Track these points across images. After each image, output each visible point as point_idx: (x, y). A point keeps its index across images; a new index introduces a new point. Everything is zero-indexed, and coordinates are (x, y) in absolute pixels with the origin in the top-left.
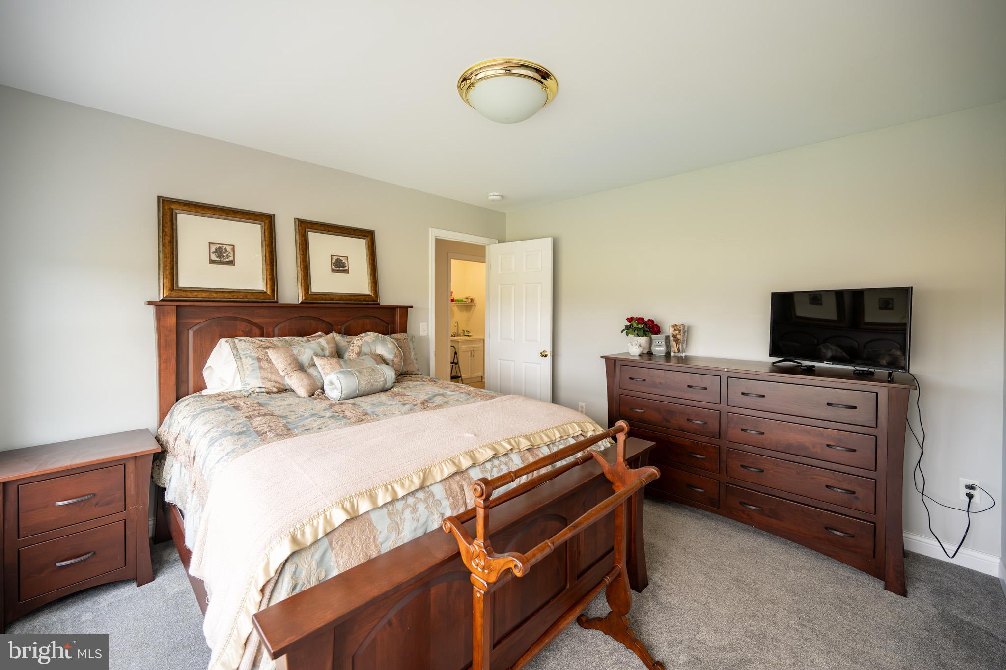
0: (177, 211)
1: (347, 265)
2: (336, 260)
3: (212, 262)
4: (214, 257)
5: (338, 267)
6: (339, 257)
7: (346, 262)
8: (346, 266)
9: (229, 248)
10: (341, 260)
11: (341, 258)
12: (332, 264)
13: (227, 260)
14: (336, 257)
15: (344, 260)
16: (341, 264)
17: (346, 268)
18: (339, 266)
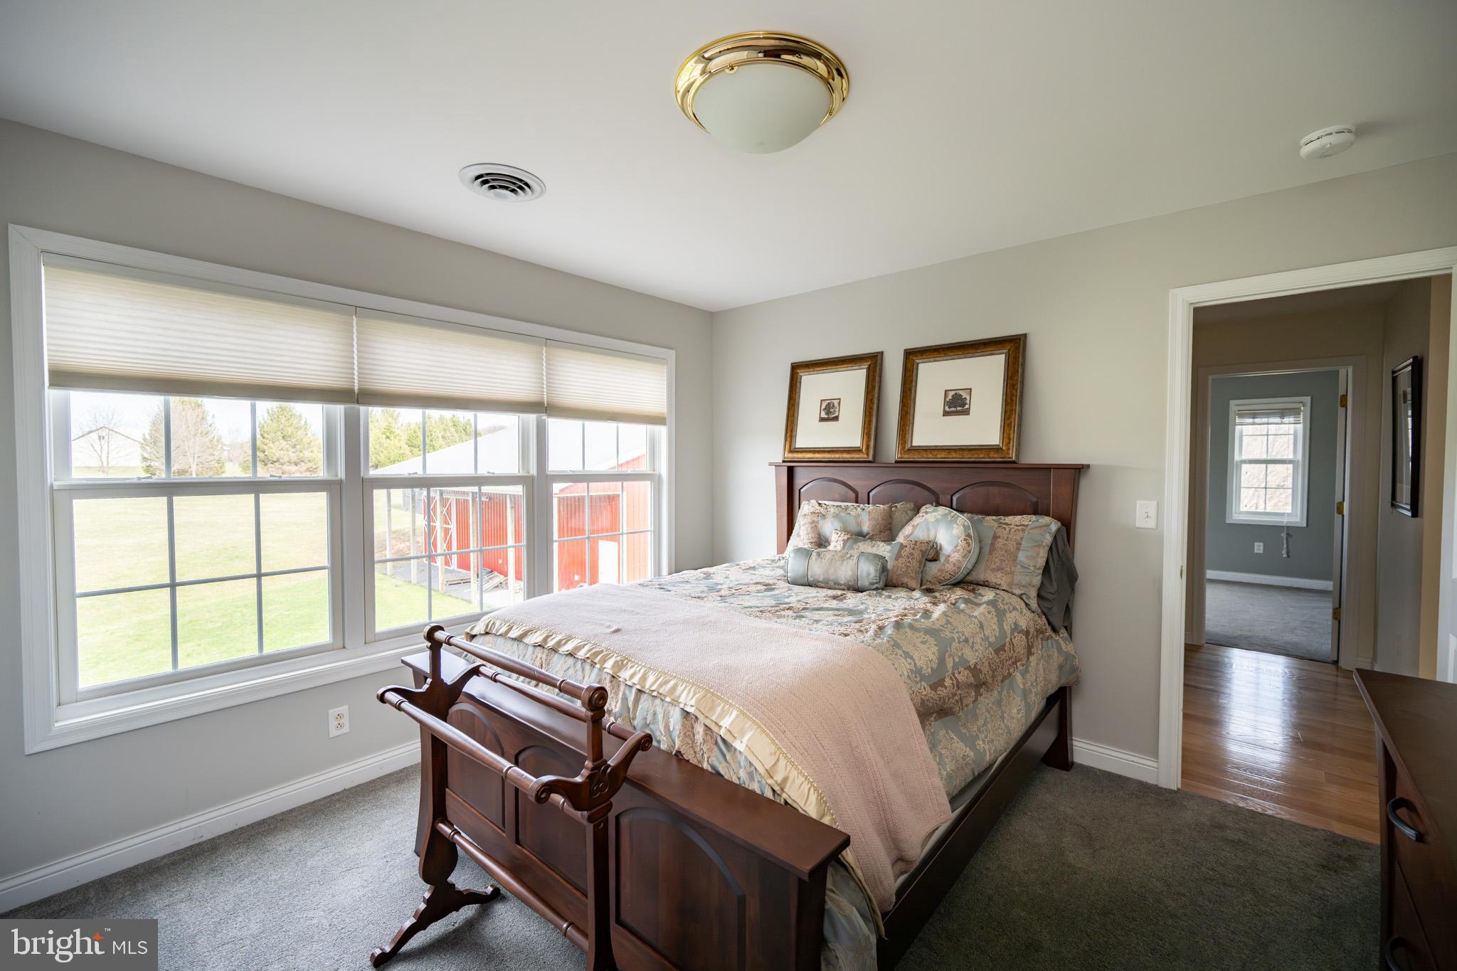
0: (801, 374)
1: (968, 402)
2: (953, 396)
3: (822, 420)
4: (824, 415)
5: (954, 407)
6: (957, 392)
7: (968, 398)
8: (966, 404)
9: (836, 402)
10: (960, 395)
11: (961, 392)
12: (946, 403)
13: (833, 416)
14: (953, 393)
15: (964, 395)
16: (960, 401)
17: (967, 406)
18: (957, 404)
